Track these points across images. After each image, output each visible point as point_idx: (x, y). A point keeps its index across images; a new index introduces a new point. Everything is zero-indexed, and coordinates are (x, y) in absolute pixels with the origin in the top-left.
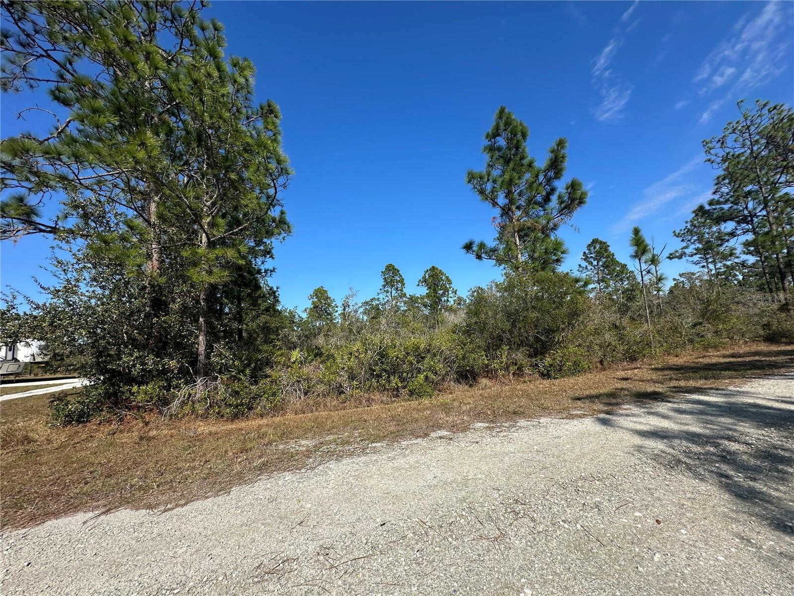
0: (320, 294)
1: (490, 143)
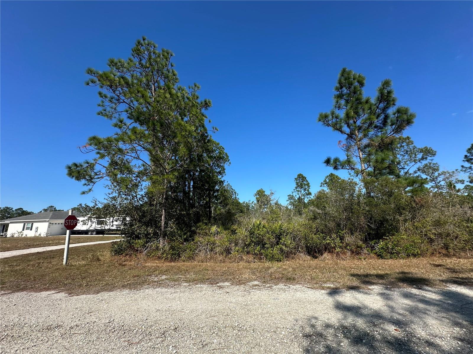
0: (260, 194)
1: (338, 93)
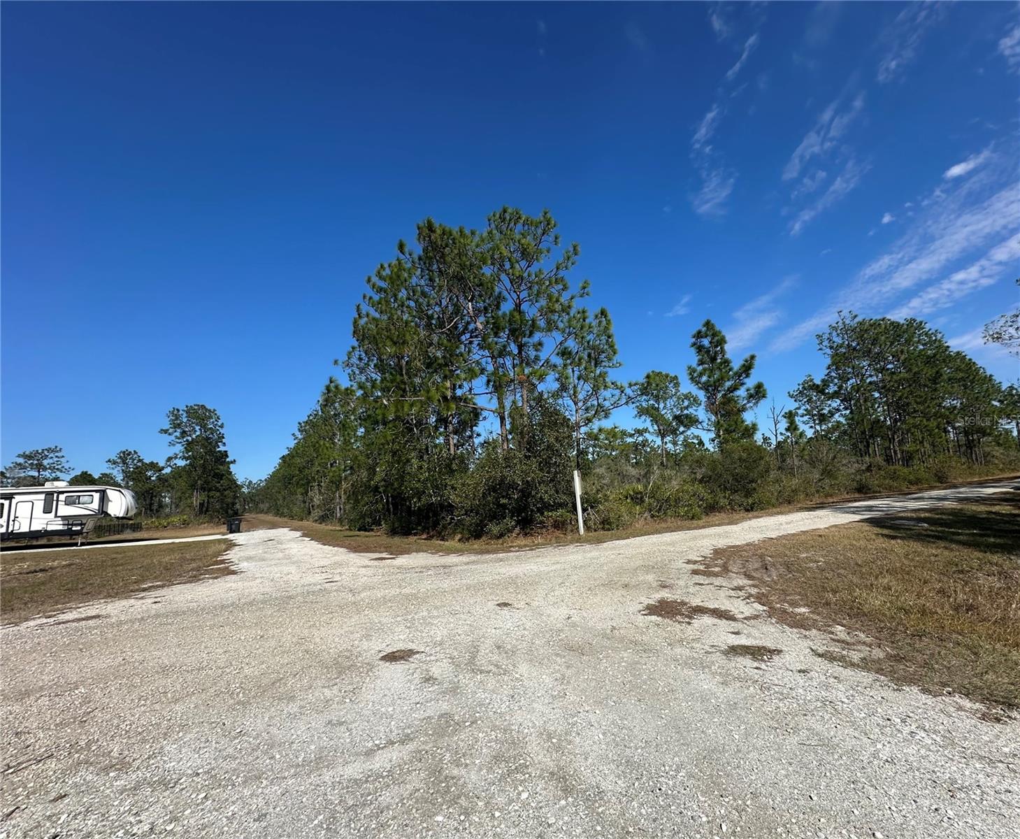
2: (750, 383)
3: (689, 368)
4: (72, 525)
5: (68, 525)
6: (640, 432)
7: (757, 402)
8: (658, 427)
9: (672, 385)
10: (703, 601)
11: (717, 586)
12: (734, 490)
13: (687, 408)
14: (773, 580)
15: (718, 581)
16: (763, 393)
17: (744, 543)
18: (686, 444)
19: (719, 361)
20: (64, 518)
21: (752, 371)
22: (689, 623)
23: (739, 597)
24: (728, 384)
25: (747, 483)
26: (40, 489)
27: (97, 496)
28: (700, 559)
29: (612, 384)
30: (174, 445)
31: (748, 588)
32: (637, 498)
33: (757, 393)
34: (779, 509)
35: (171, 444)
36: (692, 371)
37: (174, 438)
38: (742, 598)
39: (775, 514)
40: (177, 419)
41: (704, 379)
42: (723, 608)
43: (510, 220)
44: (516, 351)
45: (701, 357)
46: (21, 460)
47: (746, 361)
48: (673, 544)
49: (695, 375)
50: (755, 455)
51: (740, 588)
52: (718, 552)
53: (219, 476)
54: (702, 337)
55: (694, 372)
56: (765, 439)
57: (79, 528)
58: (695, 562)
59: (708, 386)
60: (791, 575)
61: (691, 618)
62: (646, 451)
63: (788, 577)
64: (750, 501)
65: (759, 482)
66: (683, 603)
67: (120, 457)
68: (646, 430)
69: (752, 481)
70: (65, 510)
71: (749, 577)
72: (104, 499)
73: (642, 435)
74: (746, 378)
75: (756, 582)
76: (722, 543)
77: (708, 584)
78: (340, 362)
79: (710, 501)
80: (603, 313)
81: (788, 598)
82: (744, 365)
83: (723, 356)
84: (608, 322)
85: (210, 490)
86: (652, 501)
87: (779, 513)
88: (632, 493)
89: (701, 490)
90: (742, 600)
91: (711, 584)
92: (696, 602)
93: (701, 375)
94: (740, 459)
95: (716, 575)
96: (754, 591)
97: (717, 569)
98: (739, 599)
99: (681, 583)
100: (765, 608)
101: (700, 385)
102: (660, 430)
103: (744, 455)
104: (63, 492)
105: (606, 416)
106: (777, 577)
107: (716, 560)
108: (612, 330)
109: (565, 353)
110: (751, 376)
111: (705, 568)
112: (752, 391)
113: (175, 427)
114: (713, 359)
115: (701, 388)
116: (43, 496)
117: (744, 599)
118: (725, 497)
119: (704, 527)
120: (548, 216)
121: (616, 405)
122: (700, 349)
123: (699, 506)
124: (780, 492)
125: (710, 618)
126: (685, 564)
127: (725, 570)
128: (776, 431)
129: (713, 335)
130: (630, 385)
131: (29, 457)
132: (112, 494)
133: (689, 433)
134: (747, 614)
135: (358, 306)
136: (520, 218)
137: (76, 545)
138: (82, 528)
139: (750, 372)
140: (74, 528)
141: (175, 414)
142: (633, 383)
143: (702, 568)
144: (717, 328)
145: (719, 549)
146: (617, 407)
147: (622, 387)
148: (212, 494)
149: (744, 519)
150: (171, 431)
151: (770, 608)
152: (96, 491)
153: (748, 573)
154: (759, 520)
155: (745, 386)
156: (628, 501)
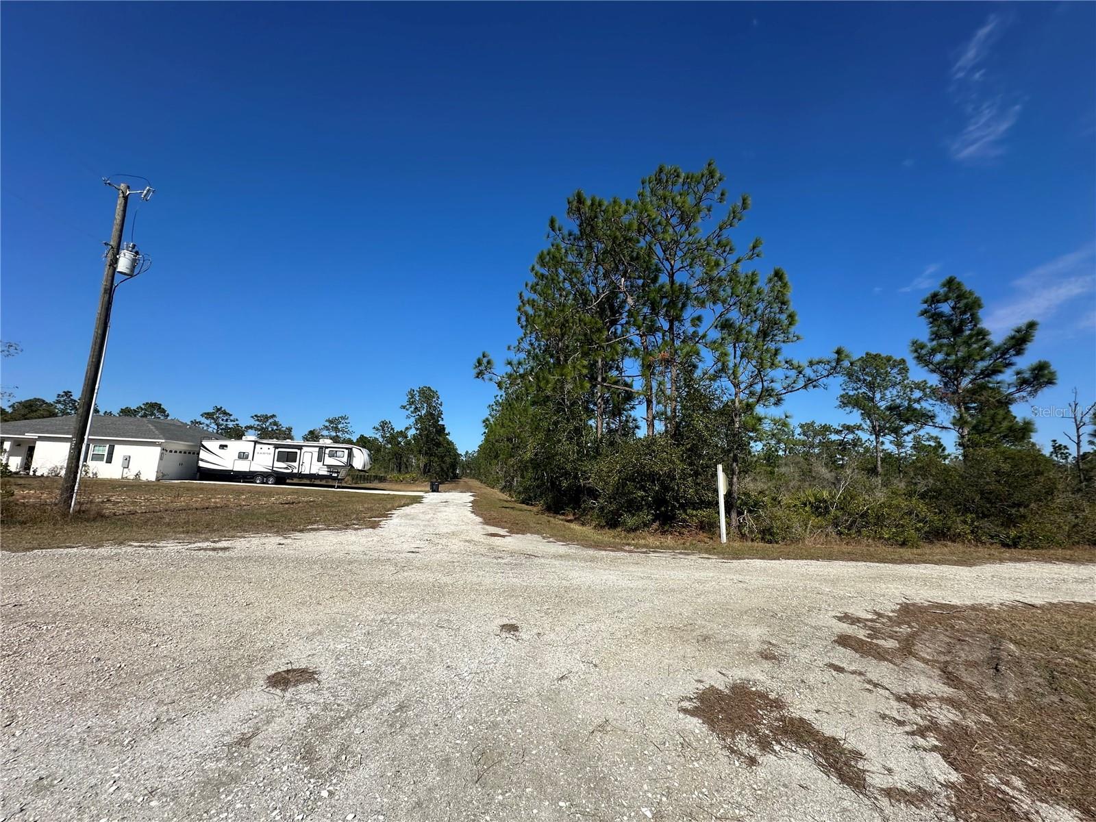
2: (1025, 362)
3: (914, 343)
4: (332, 472)
5: (330, 472)
6: (850, 429)
7: (1036, 391)
8: (872, 422)
9: (896, 370)
10: (817, 711)
11: (870, 682)
12: (983, 513)
13: (918, 401)
14: (1004, 700)
15: (878, 670)
16: (1049, 376)
17: (969, 603)
18: (917, 446)
19: (968, 333)
20: (329, 466)
21: (1029, 346)
22: (752, 761)
23: (901, 723)
24: (981, 365)
25: (1008, 506)
26: (316, 444)
27: (346, 452)
28: (870, 617)
29: (786, 362)
30: (409, 418)
31: (934, 704)
32: (820, 508)
33: (1036, 377)
34: (1069, 552)
35: (408, 417)
36: (917, 347)
37: (410, 413)
38: (908, 728)
39: (1057, 559)
40: (412, 397)
41: (939, 357)
42: (852, 743)
43: (667, 181)
44: (666, 326)
45: (936, 328)
46: (327, 424)
47: (1018, 331)
48: (834, 582)
49: (924, 352)
50: (1026, 468)
51: (913, 701)
52: (908, 611)
53: (438, 445)
54: (938, 302)
55: (922, 349)
56: (1058, 449)
57: (336, 475)
58: (855, 621)
59: (947, 368)
60: (1056, 699)
61: (765, 745)
62: (858, 452)
63: (1046, 700)
64: (1013, 533)
65: (1033, 505)
66: (778, 704)
67: (381, 426)
68: (859, 427)
69: (1019, 505)
70: (329, 461)
71: (950, 678)
72: (350, 455)
73: (853, 432)
74: (1014, 355)
75: (962, 695)
76: (922, 595)
77: (853, 673)
78: (512, 348)
79: (938, 524)
80: (778, 275)
81: (1032, 762)
82: (1013, 338)
83: (975, 325)
84: (785, 285)
85: (431, 455)
86: (839, 513)
87: (1065, 560)
88: (812, 500)
89: (922, 508)
90: (907, 733)
91: (861, 674)
92: (801, 707)
93: (933, 351)
94: (998, 472)
95: (881, 655)
96: (946, 716)
97: (890, 644)
98: (901, 729)
99: (804, 656)
100: (954, 777)
101: (931, 366)
102: (874, 427)
103: (1006, 467)
104: (328, 448)
105: (778, 402)
106: (1017, 693)
107: (899, 624)
108: (790, 294)
109: (726, 325)
110: (1026, 352)
111: (869, 636)
112: (1027, 375)
113: (410, 404)
114: (957, 331)
115: (933, 371)
116: (318, 449)
117: (913, 733)
118: (965, 522)
119: (909, 561)
120: (713, 167)
121: (790, 389)
122: (935, 317)
123: (917, 530)
124: (1074, 526)
125: (806, 763)
126: (835, 621)
127: (907, 649)
128: (1079, 437)
129: (957, 297)
130: (811, 364)
131: (331, 422)
132: (356, 451)
133: (922, 432)
134: (900, 781)
135: (521, 294)
136: (678, 176)
137: (333, 487)
138: (338, 475)
139: (1025, 346)
140: (333, 475)
141: (412, 393)
142: (814, 361)
143: (862, 634)
144: (967, 287)
145: (914, 605)
146: (791, 392)
147: (799, 367)
148: (432, 458)
149: (991, 559)
150: (408, 407)
151: (968, 780)
152: (346, 448)
153: (950, 669)
154: (1018, 565)
155: (1014, 368)
156: (807, 509)
